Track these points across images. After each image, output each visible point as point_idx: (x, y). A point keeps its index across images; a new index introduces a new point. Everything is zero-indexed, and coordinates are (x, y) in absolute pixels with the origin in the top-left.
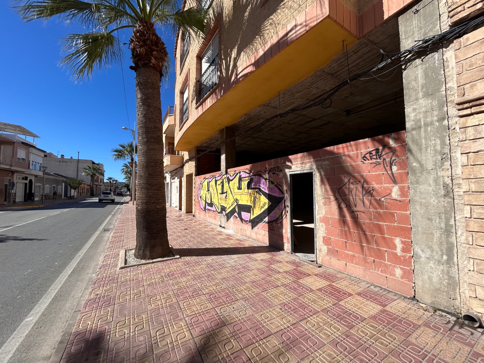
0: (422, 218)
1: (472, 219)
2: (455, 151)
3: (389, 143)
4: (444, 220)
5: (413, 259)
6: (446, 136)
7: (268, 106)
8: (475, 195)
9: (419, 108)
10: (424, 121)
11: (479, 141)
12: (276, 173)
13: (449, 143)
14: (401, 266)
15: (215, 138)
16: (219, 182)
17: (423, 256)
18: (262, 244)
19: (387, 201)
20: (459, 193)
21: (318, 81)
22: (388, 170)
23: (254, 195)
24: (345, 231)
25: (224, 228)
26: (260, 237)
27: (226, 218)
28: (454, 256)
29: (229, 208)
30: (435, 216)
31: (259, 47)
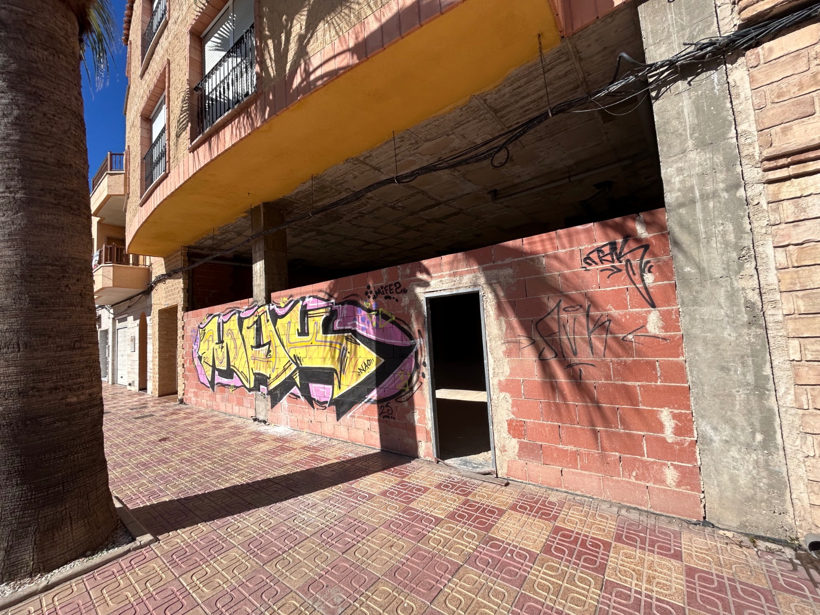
0: (709, 367)
1: (803, 362)
2: (761, 242)
3: (635, 231)
4: (751, 369)
5: (697, 447)
6: (744, 216)
7: (364, 163)
8: (805, 319)
9: (689, 167)
10: (700, 190)
11: (804, 225)
12: (392, 296)
13: (751, 229)
14: (676, 463)
15: (235, 227)
16: (246, 323)
17: (716, 438)
18: (365, 448)
19: (639, 340)
20: (775, 317)
21: (469, 121)
22: (636, 282)
23: (341, 344)
24: (556, 405)
25: (265, 422)
26: (359, 435)
27: (269, 400)
28: (775, 432)
29: (278, 377)
30: (734, 361)
31: (366, 13)
